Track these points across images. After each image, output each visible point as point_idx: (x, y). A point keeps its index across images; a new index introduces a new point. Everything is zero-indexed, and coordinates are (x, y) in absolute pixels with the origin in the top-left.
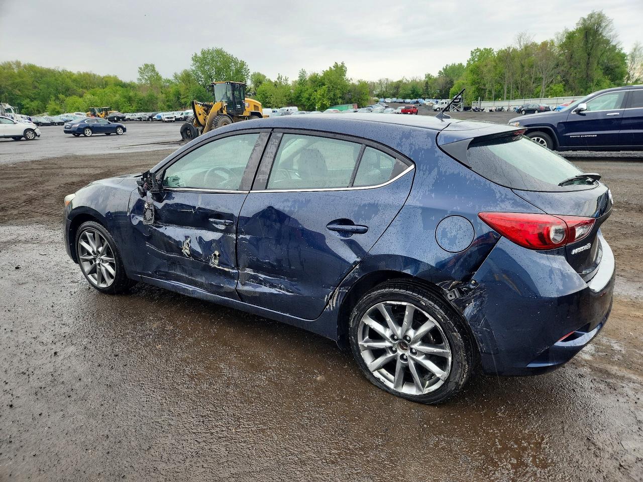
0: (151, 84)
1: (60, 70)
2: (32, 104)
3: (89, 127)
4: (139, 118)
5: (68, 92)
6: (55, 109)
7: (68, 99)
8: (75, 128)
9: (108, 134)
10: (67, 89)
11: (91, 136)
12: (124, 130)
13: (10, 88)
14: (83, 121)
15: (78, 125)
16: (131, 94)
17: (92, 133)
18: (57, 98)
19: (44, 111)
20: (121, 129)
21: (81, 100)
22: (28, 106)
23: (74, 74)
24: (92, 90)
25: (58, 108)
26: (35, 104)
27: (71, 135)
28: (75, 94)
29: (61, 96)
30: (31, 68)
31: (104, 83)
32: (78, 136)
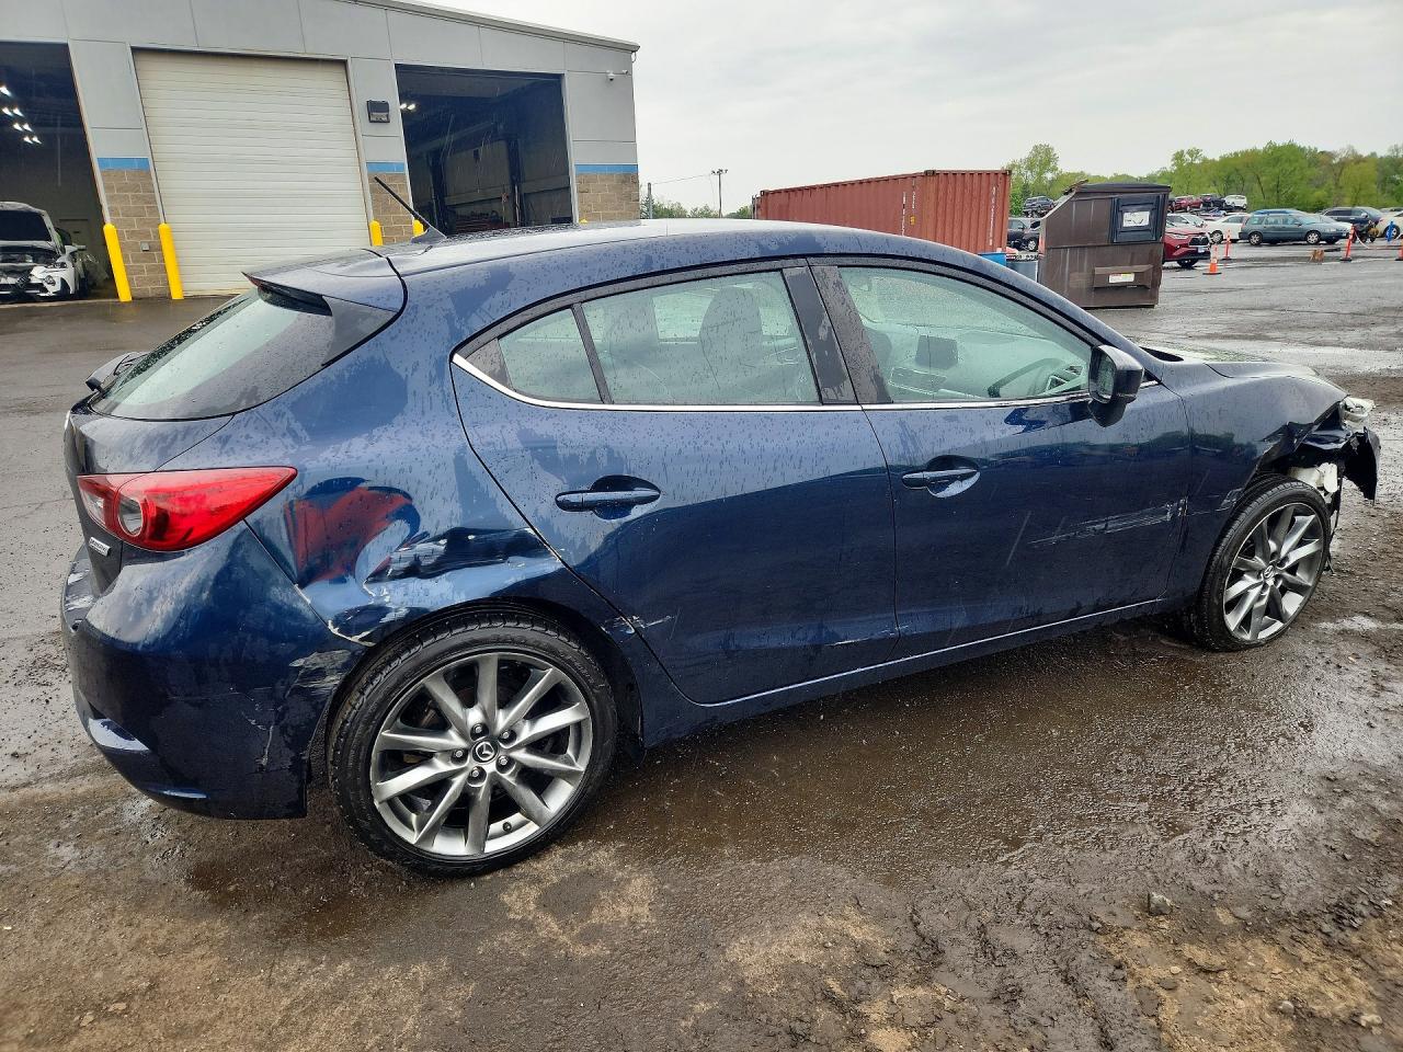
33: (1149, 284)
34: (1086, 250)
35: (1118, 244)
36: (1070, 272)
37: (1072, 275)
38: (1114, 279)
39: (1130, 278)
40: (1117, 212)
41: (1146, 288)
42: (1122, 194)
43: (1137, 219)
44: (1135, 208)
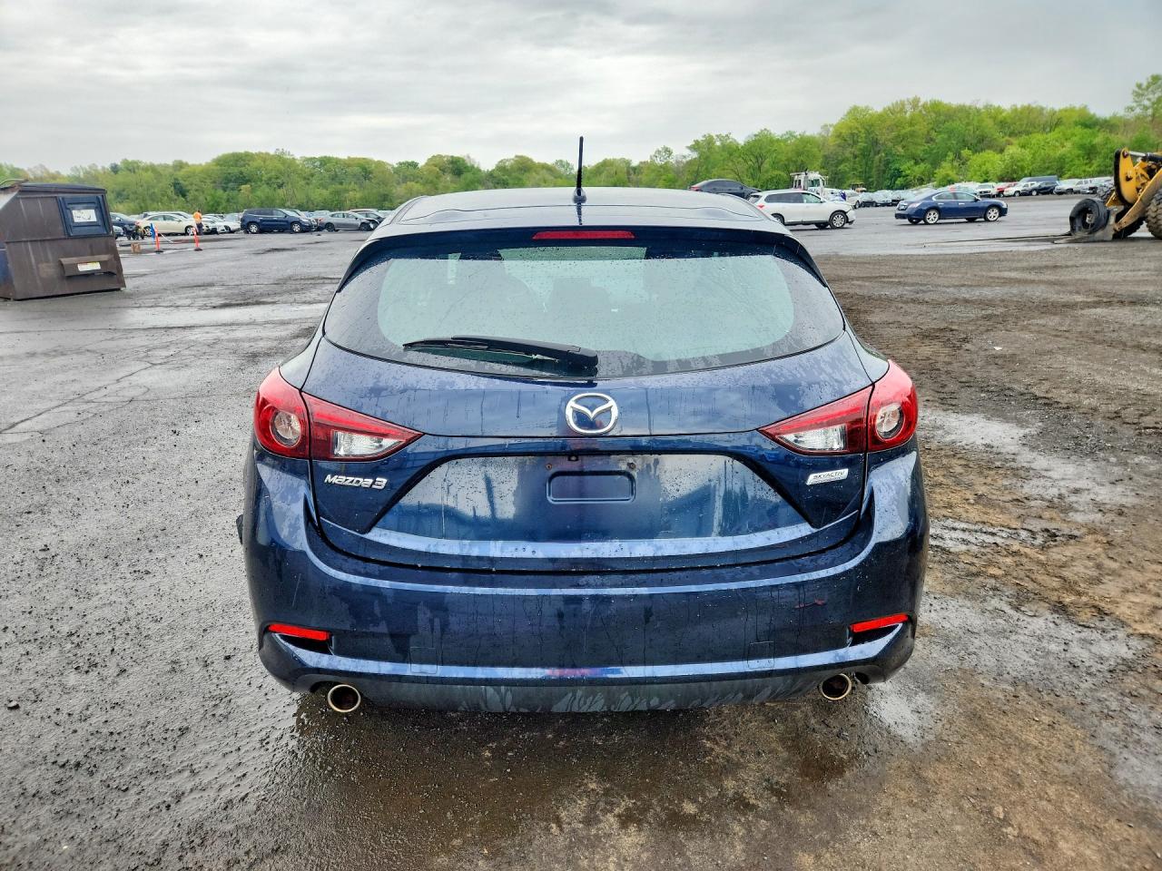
0: (1153, 115)
1: (980, 105)
2: (916, 168)
3: (936, 208)
4: (1091, 189)
5: (981, 143)
6: (948, 175)
7: (974, 157)
8: (913, 209)
9: (971, 220)
10: (982, 139)
11: (935, 223)
12: (1003, 212)
13: (890, 144)
14: (930, 198)
15: (918, 205)
16: (1099, 139)
17: (939, 219)
18: (958, 156)
19: (929, 181)
20: (996, 210)
21: (998, 157)
22: (908, 172)
23: (1004, 111)
24: (1023, 138)
25: (952, 174)
26: (919, 170)
27: (906, 221)
28: (989, 147)
29: (965, 152)
30: (936, 108)
31: (1054, 122)
32: (915, 224)
33: (115, 271)
34: (47, 244)
35: (76, 237)
36: (37, 263)
37: (40, 266)
38: (83, 268)
39: (97, 266)
40: (64, 210)
41: (113, 274)
42: (64, 195)
43: (85, 215)
44: (80, 206)
